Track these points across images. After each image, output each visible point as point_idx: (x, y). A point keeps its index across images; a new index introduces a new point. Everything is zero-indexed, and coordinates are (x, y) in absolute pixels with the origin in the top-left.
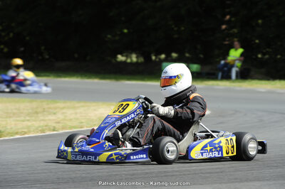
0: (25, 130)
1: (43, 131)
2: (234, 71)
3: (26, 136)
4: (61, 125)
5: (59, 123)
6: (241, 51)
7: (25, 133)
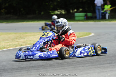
0: (8, 46)
1: (16, 46)
2: (107, 15)
3: (9, 49)
4: (25, 43)
5: (24, 42)
6: (110, 6)
7: (8, 48)
